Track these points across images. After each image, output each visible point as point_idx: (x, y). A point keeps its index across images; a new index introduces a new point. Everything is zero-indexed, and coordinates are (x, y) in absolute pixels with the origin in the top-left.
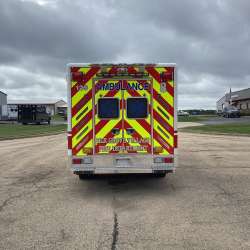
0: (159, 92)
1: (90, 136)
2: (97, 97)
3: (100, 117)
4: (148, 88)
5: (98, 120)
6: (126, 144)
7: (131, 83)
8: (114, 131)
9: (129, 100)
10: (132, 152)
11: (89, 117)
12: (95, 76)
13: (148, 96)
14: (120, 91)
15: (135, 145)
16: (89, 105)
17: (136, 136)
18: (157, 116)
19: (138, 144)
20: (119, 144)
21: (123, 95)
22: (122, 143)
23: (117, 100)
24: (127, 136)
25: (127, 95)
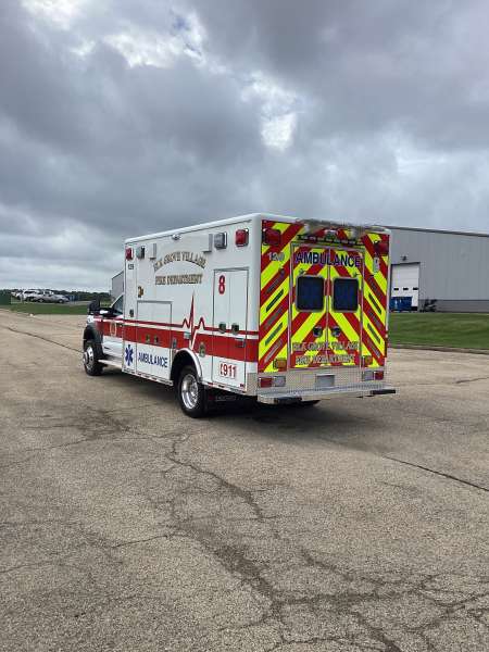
0: (372, 272)
1: (284, 339)
2: (296, 273)
3: (299, 307)
4: (360, 264)
5: (295, 313)
6: (331, 352)
7: (339, 254)
8: (316, 332)
9: (337, 280)
10: (337, 364)
11: (284, 306)
12: (294, 239)
13: (359, 278)
14: (326, 267)
15: (340, 352)
16: (285, 287)
17: (342, 338)
18: (368, 310)
19: (344, 352)
20: (322, 352)
21: (329, 273)
22: (325, 351)
23: (321, 279)
24: (332, 339)
25: (334, 274)
